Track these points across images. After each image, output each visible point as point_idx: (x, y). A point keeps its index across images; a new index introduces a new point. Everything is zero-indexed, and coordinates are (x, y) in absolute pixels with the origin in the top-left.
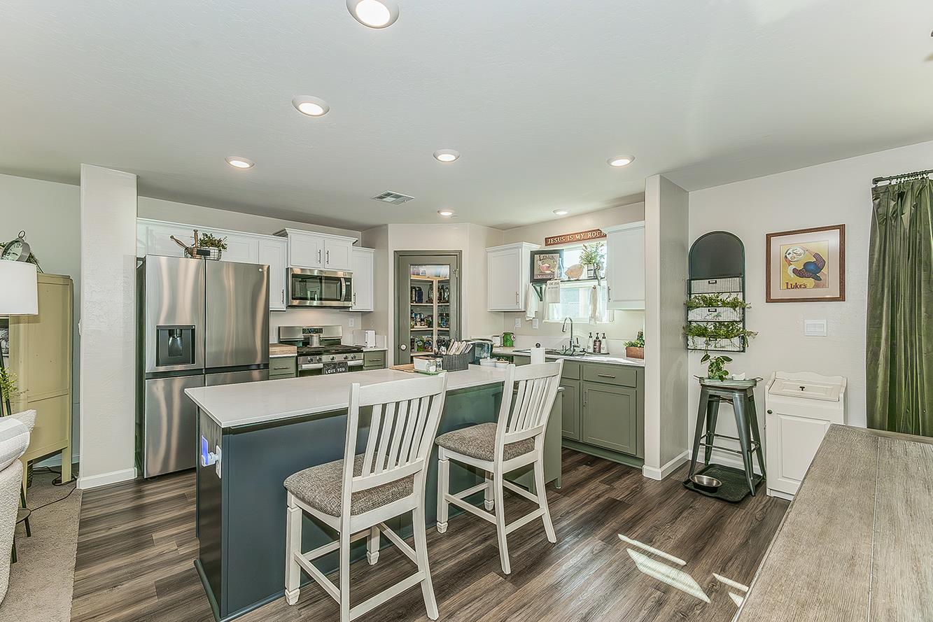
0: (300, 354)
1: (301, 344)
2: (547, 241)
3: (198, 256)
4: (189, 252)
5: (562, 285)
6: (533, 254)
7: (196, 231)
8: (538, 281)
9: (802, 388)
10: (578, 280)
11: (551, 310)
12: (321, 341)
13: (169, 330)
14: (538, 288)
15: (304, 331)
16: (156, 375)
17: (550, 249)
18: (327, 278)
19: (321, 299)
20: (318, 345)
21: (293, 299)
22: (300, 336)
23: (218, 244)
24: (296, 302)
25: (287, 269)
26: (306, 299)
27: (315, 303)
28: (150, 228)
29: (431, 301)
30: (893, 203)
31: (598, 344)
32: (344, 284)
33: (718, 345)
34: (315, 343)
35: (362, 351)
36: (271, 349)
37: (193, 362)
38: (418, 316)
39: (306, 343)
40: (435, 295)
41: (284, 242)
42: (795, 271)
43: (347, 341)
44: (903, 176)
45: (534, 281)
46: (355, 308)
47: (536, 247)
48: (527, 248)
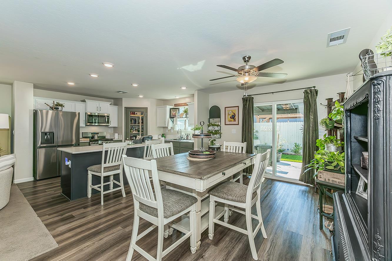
0: (90, 141)
1: (91, 138)
2: (175, 105)
3: (55, 110)
4: (52, 108)
5: (178, 119)
6: (171, 109)
7: (54, 102)
8: (172, 117)
10: (182, 118)
11: (176, 126)
12: (98, 137)
13: (45, 133)
14: (172, 120)
15: (92, 134)
16: (41, 147)
17: (176, 108)
18: (101, 116)
19: (99, 123)
20: (97, 138)
21: (88, 123)
22: (90, 135)
23: (62, 105)
24: (88, 124)
25: (86, 113)
26: (93, 123)
27: (96, 124)
28: (36, 100)
29: (139, 123)
31: (187, 137)
32: (106, 118)
33: (215, 137)
34: (96, 138)
35: (113, 140)
36: (80, 140)
37: (53, 143)
38: (134, 129)
39: (93, 137)
40: (140, 121)
41: (85, 104)
43: (108, 137)
45: (171, 117)
46: (110, 126)
47: (172, 107)
48: (168, 108)
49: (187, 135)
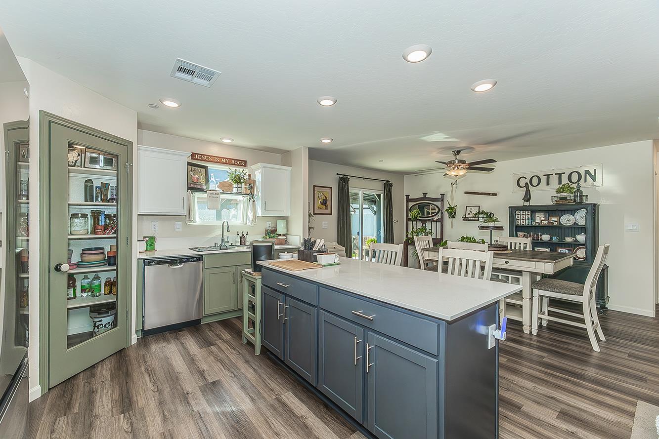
8: (191, 188)
17: (199, 165)
31: (243, 239)
49: (243, 235)
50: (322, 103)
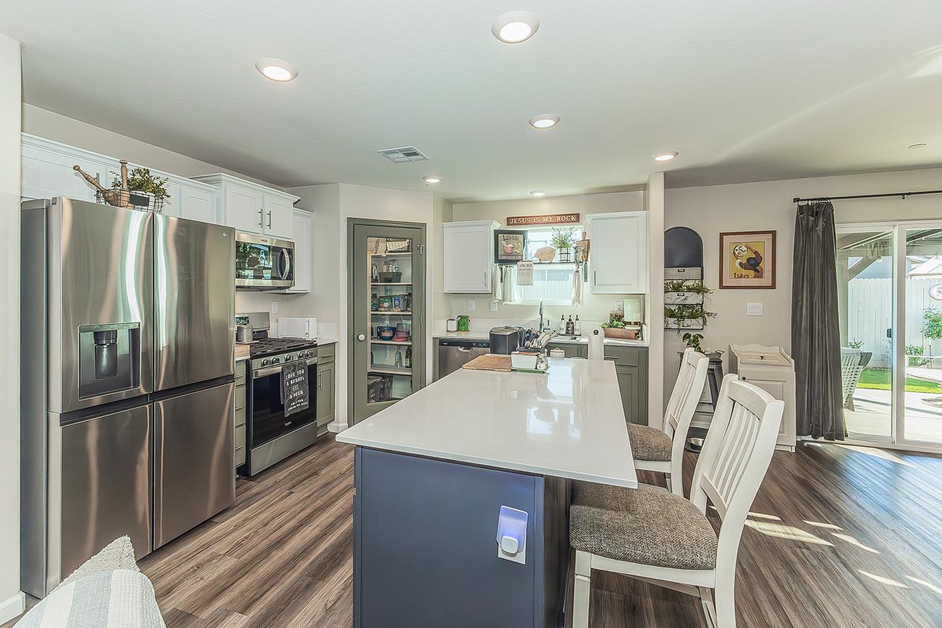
0: (254, 356)
2: (509, 221)
4: (108, 197)
6: (497, 233)
8: (504, 261)
9: (762, 357)
10: (550, 263)
17: (513, 230)
30: (812, 218)
31: (571, 325)
32: (286, 257)
33: (685, 325)
35: (316, 346)
37: (136, 385)
42: (741, 264)
44: (816, 199)
45: (499, 261)
48: (490, 226)
49: (570, 320)
50: (536, 124)
